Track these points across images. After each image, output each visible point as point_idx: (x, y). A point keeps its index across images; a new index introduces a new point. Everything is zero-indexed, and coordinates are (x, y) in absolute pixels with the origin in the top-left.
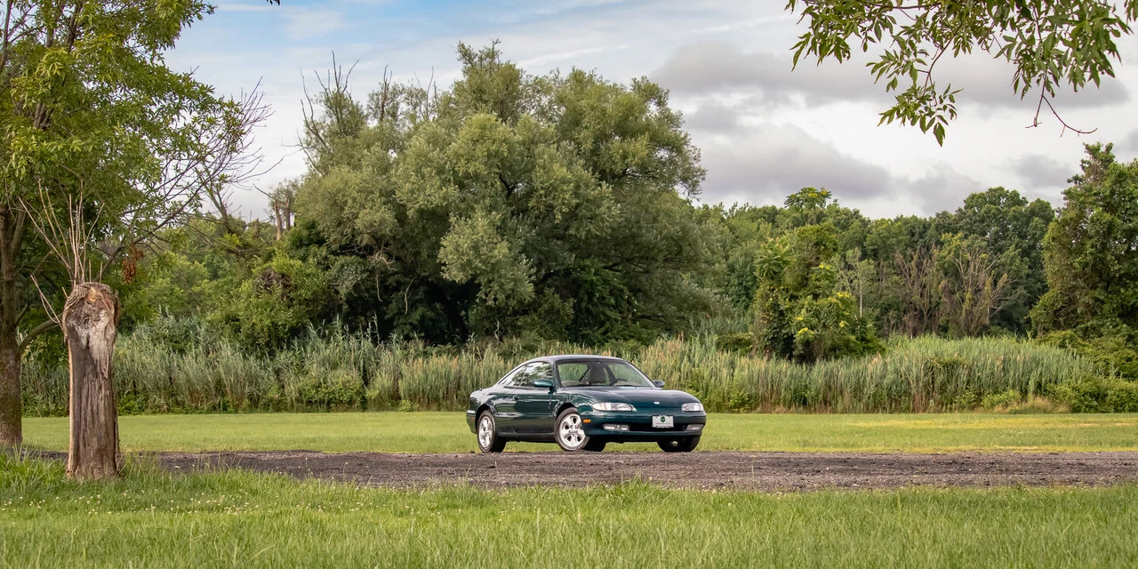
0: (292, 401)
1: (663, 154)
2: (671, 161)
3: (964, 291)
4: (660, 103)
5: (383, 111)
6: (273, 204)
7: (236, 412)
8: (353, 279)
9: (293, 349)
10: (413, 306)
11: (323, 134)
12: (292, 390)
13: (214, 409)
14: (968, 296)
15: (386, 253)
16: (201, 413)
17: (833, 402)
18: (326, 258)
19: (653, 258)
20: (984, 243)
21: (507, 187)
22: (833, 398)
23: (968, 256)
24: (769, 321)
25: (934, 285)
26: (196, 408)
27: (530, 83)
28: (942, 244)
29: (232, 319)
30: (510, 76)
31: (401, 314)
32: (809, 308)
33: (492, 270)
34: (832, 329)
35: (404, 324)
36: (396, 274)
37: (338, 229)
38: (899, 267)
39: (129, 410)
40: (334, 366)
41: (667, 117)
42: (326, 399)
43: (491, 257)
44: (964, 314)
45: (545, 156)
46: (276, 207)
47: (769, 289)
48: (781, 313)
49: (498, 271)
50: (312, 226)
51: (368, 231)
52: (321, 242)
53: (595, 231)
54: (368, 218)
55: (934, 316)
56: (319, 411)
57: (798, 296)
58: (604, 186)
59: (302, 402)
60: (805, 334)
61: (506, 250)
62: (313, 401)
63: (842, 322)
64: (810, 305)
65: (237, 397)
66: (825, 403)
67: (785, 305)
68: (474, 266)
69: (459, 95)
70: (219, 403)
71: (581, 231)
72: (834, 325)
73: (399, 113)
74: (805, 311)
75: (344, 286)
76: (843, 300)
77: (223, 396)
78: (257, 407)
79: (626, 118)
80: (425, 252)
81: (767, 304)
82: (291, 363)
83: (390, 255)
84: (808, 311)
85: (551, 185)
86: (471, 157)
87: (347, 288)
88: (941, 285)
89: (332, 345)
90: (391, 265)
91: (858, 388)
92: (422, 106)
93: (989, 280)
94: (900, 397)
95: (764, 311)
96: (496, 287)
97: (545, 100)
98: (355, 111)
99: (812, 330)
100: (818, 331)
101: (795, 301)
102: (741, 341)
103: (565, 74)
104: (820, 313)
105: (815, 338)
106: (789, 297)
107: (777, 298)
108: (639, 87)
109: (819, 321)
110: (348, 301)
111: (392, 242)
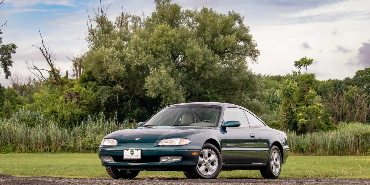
0: (79, 148)
1: (241, 44)
2: (245, 46)
3: (356, 109)
4: (240, 22)
5: (121, 25)
6: (74, 65)
7: (55, 152)
8: (107, 96)
9: (81, 126)
10: (134, 108)
11: (96, 35)
12: (80, 143)
13: (45, 151)
14: (358, 110)
15: (121, 85)
16: (39, 153)
17: (315, 151)
18: (95, 87)
19: (236, 89)
20: (364, 90)
21: (174, 57)
22: (315, 149)
23: (358, 95)
24: (287, 116)
25: (344, 106)
26: (38, 151)
27: (184, 12)
28: (348, 90)
29: (54, 112)
30: (176, 9)
31: (129, 111)
32: (305, 110)
33: (168, 92)
34: (314, 119)
35: (130, 115)
36: (126, 94)
37: (101, 74)
38: (330, 99)
39: (8, 151)
40: (99, 133)
41: (243, 28)
42: (95, 147)
43: (167, 86)
44: (356, 118)
45: (191, 43)
46: (75, 65)
47: (287, 102)
48: (292, 112)
49: (170, 92)
50: (90, 73)
51: (114, 75)
52: (94, 80)
53: (212, 75)
54: (113, 69)
55: (344, 118)
56: (90, 153)
57: (299, 105)
58: (216, 56)
59: (84, 148)
60: (302, 121)
61: (173, 83)
62: (89, 148)
63: (319, 117)
64: (305, 109)
65: (56, 146)
66: (312, 151)
67: (294, 109)
68: (160, 90)
69: (154, 18)
70: (48, 149)
71: (206, 75)
72: (315, 117)
73: (128, 26)
74: (302, 111)
75: (103, 99)
76: (320, 107)
77: (49, 146)
78: (64, 151)
79: (226, 27)
80: (138, 84)
81: (286, 108)
82: (80, 132)
83: (123, 86)
84: (304, 111)
85: (193, 55)
86: (158, 43)
87: (104, 100)
88: (347, 106)
89: (98, 124)
90: (124, 90)
91: (325, 145)
92: (138, 23)
93: (366, 104)
94: (344, 149)
95: (285, 111)
96: (169, 99)
97: (191, 20)
98: (109, 25)
99: (306, 119)
100: (308, 120)
101: (298, 107)
102: (274, 124)
103: (199, 10)
104: (309, 112)
105: (307, 123)
106: (296, 105)
107: (291, 106)
108: (231, 15)
109: (309, 116)
110: (105, 106)
111: (124, 80)
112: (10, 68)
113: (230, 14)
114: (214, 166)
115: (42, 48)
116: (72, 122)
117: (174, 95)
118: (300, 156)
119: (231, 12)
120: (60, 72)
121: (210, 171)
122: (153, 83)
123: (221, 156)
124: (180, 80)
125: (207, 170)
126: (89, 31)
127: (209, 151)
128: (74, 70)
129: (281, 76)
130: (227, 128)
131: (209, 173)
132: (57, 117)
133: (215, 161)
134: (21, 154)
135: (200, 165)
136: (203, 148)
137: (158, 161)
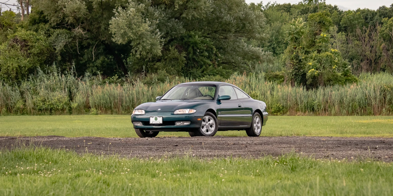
0: (30, 109)
8: (64, 42)
9: (30, 80)
12: (30, 103)
15: (82, 28)
17: (329, 110)
18: (49, 30)
19: (229, 31)
22: (329, 107)
24: (293, 65)
25: (378, 46)
28: (382, 24)
32: (316, 58)
34: (328, 69)
35: (92, 66)
36: (88, 39)
37: (56, 14)
38: (359, 36)
42: (49, 108)
46: (20, 2)
47: (294, 48)
48: (300, 61)
49: (142, 39)
50: (41, 13)
51: (72, 15)
52: (46, 22)
53: (197, 16)
54: (71, 7)
55: (378, 63)
56: (45, 115)
57: (309, 51)
59: (36, 109)
60: (313, 72)
62: (42, 109)
63: (334, 66)
64: (316, 56)
66: (325, 110)
67: (302, 56)
71: (189, 15)
72: (329, 67)
74: (313, 60)
75: (59, 46)
76: (335, 53)
78: (11, 112)
80: (103, 27)
81: (292, 55)
82: (30, 88)
83: (84, 29)
87: (60, 47)
88: (381, 46)
89: (52, 78)
90: (85, 34)
94: (366, 107)
95: (290, 60)
99: (317, 70)
100: (320, 70)
101: (307, 54)
102: (278, 76)
104: (321, 61)
105: (319, 75)
106: (304, 52)
107: (298, 53)
109: (321, 65)
110: (61, 54)
111: (85, 21)
114: (213, 128)
116: (20, 77)
118: (309, 116)
121: (210, 131)
123: (217, 120)
125: (207, 131)
127: (209, 117)
130: (221, 100)
131: (209, 133)
133: (213, 124)
135: (203, 127)
136: (205, 115)
137: (174, 124)
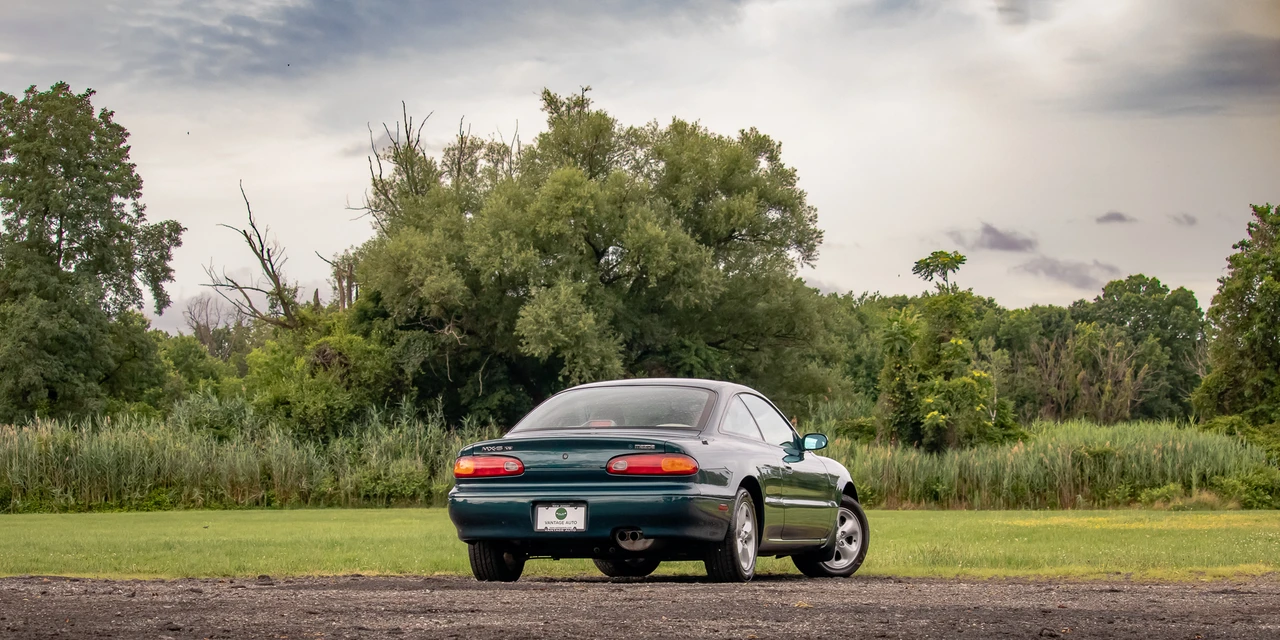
0: (347, 495)
1: (774, 215)
2: (785, 222)
3: (1103, 383)
4: (773, 158)
5: (460, 168)
6: (336, 274)
7: (282, 507)
8: (420, 356)
9: (352, 436)
10: (490, 388)
11: (393, 195)
12: (348, 480)
13: (257, 504)
14: (1108, 388)
15: (458, 327)
17: (969, 497)
18: (391, 333)
19: (763, 335)
20: (1123, 333)
21: (596, 251)
22: (969, 492)
24: (895, 404)
25: (1073, 376)
26: (237, 503)
27: (622, 133)
29: (281, 402)
30: (601, 126)
31: (476, 397)
32: (941, 390)
33: (577, 344)
34: (966, 412)
35: (480, 409)
36: (470, 350)
37: (403, 299)
38: (1035, 357)
39: (159, 505)
40: (397, 455)
41: (781, 174)
42: (386, 492)
43: (575, 329)
44: (1103, 407)
45: (638, 216)
46: (339, 276)
47: (896, 368)
48: (909, 395)
49: (583, 345)
50: (376, 298)
51: (437, 301)
52: (385, 315)
53: (694, 300)
54: (435, 285)
55: (1072, 409)
56: (376, 507)
57: (927, 376)
58: (703, 250)
59: (359, 495)
60: (934, 418)
61: (592, 321)
62: (371, 494)
63: (978, 405)
64: (941, 385)
65: (285, 491)
66: (960, 498)
67: (913, 385)
68: (556, 338)
69: (544, 149)
70: (263, 497)
71: (679, 299)
72: (969, 408)
73: (478, 171)
74: (935, 392)
75: (410, 364)
76: (979, 380)
77: (267, 490)
78: (307, 502)
79: (731, 172)
80: (501, 326)
81: (893, 384)
82: (347, 452)
83: (461, 329)
84: (939, 392)
85: (643, 246)
86: (554, 216)
87: (414, 366)
88: (1079, 377)
89: (396, 431)
90: (463, 340)
91: (996, 481)
92: (505, 163)
93: (1129, 371)
94: (1045, 491)
95: (889, 393)
96: (581, 362)
97: (640, 154)
98: (428, 168)
99: (944, 413)
100: (950, 415)
101: (924, 382)
102: (863, 427)
103: (664, 125)
104: (952, 395)
105: (947, 423)
106: (917, 377)
107: (904, 378)
108: (748, 139)
109: (952, 404)
110: (415, 383)
111: (465, 314)
112: (166, 286)
113: (744, 136)
115: (250, 230)
116: (329, 428)
117: (595, 353)
119: (747, 130)
120: (299, 293)
122: (538, 322)
124: (610, 313)
126: (375, 184)
128: (335, 288)
129: (909, 297)
132: (288, 415)
134: (193, 512)
